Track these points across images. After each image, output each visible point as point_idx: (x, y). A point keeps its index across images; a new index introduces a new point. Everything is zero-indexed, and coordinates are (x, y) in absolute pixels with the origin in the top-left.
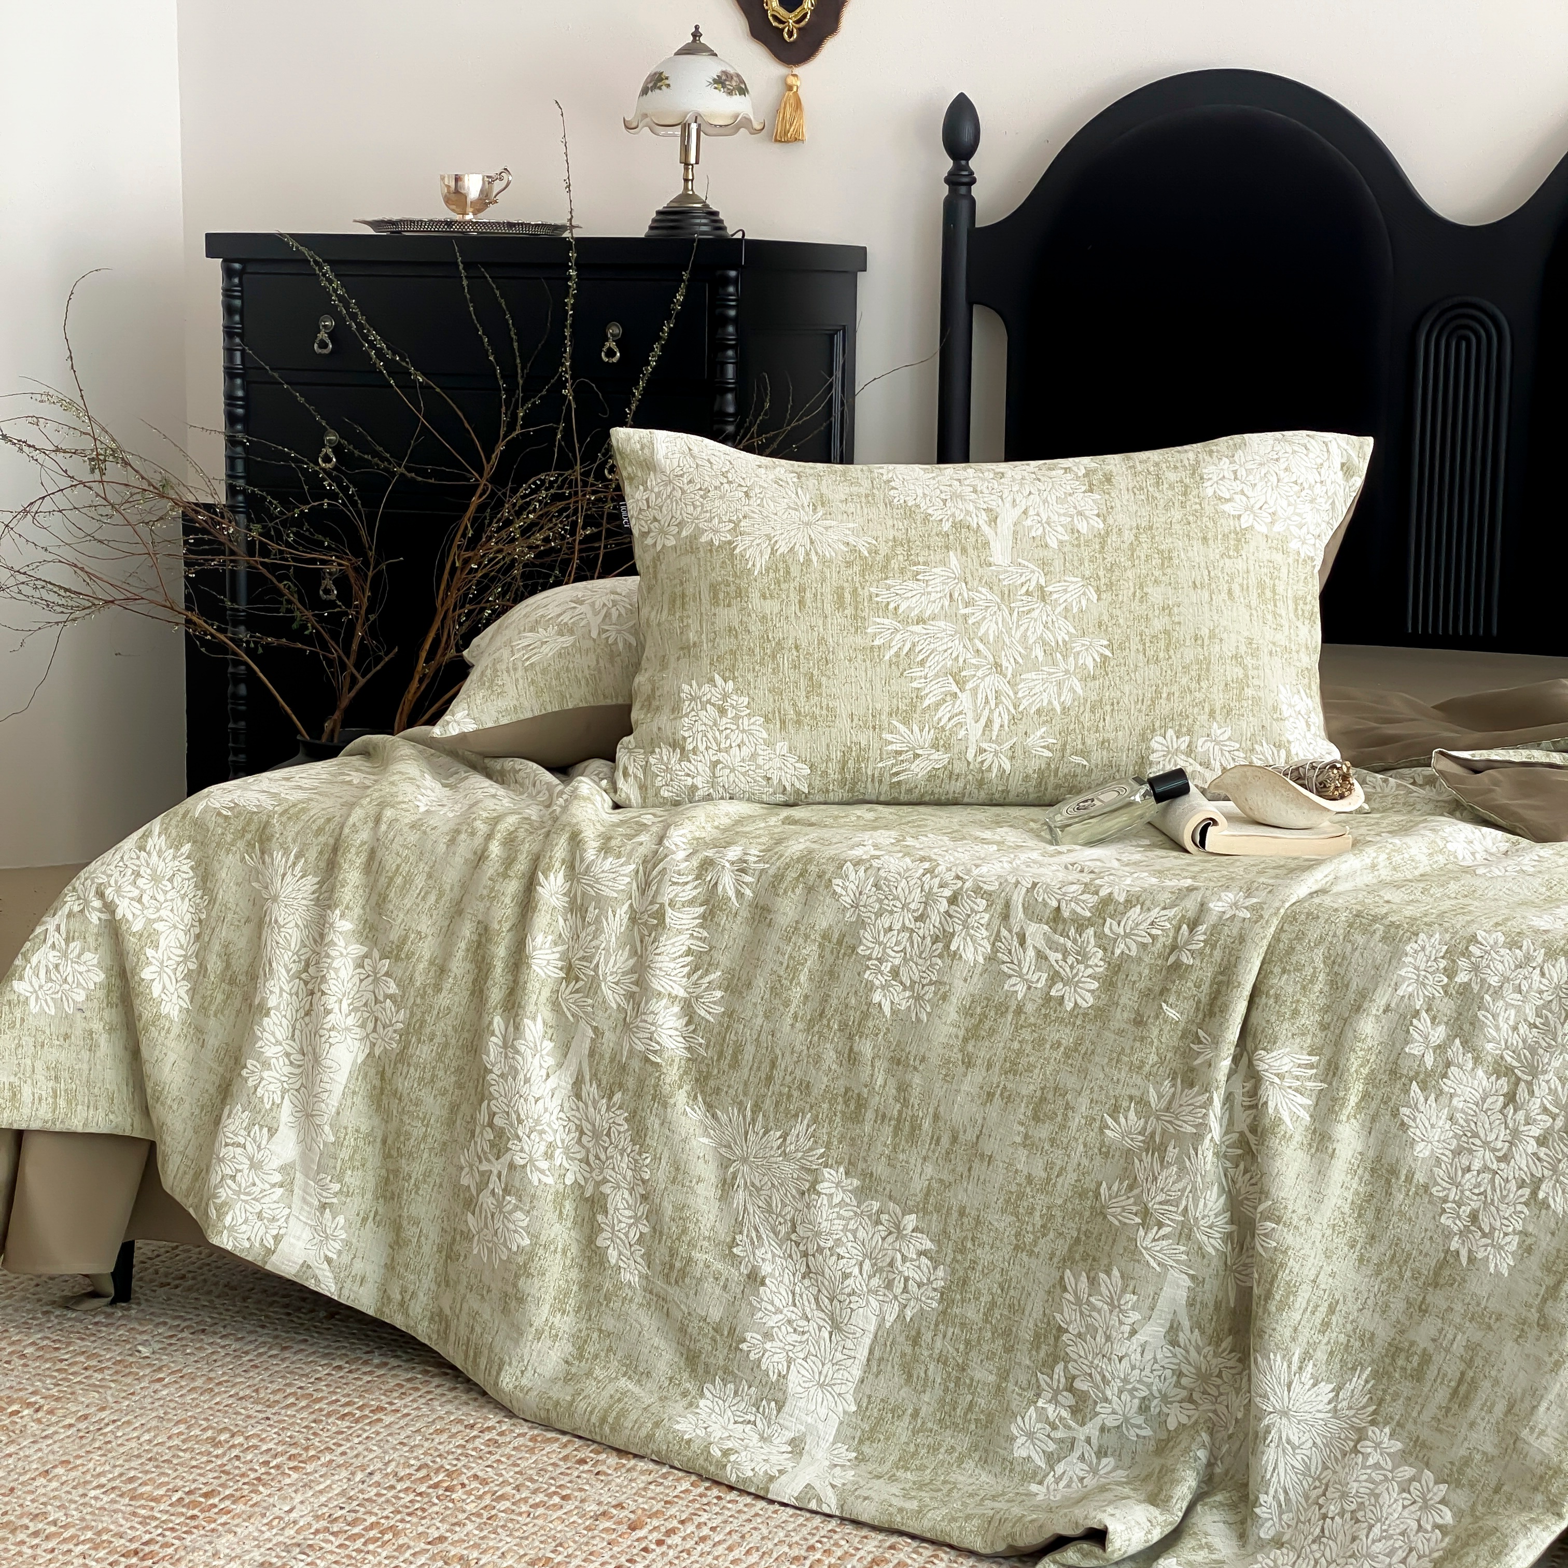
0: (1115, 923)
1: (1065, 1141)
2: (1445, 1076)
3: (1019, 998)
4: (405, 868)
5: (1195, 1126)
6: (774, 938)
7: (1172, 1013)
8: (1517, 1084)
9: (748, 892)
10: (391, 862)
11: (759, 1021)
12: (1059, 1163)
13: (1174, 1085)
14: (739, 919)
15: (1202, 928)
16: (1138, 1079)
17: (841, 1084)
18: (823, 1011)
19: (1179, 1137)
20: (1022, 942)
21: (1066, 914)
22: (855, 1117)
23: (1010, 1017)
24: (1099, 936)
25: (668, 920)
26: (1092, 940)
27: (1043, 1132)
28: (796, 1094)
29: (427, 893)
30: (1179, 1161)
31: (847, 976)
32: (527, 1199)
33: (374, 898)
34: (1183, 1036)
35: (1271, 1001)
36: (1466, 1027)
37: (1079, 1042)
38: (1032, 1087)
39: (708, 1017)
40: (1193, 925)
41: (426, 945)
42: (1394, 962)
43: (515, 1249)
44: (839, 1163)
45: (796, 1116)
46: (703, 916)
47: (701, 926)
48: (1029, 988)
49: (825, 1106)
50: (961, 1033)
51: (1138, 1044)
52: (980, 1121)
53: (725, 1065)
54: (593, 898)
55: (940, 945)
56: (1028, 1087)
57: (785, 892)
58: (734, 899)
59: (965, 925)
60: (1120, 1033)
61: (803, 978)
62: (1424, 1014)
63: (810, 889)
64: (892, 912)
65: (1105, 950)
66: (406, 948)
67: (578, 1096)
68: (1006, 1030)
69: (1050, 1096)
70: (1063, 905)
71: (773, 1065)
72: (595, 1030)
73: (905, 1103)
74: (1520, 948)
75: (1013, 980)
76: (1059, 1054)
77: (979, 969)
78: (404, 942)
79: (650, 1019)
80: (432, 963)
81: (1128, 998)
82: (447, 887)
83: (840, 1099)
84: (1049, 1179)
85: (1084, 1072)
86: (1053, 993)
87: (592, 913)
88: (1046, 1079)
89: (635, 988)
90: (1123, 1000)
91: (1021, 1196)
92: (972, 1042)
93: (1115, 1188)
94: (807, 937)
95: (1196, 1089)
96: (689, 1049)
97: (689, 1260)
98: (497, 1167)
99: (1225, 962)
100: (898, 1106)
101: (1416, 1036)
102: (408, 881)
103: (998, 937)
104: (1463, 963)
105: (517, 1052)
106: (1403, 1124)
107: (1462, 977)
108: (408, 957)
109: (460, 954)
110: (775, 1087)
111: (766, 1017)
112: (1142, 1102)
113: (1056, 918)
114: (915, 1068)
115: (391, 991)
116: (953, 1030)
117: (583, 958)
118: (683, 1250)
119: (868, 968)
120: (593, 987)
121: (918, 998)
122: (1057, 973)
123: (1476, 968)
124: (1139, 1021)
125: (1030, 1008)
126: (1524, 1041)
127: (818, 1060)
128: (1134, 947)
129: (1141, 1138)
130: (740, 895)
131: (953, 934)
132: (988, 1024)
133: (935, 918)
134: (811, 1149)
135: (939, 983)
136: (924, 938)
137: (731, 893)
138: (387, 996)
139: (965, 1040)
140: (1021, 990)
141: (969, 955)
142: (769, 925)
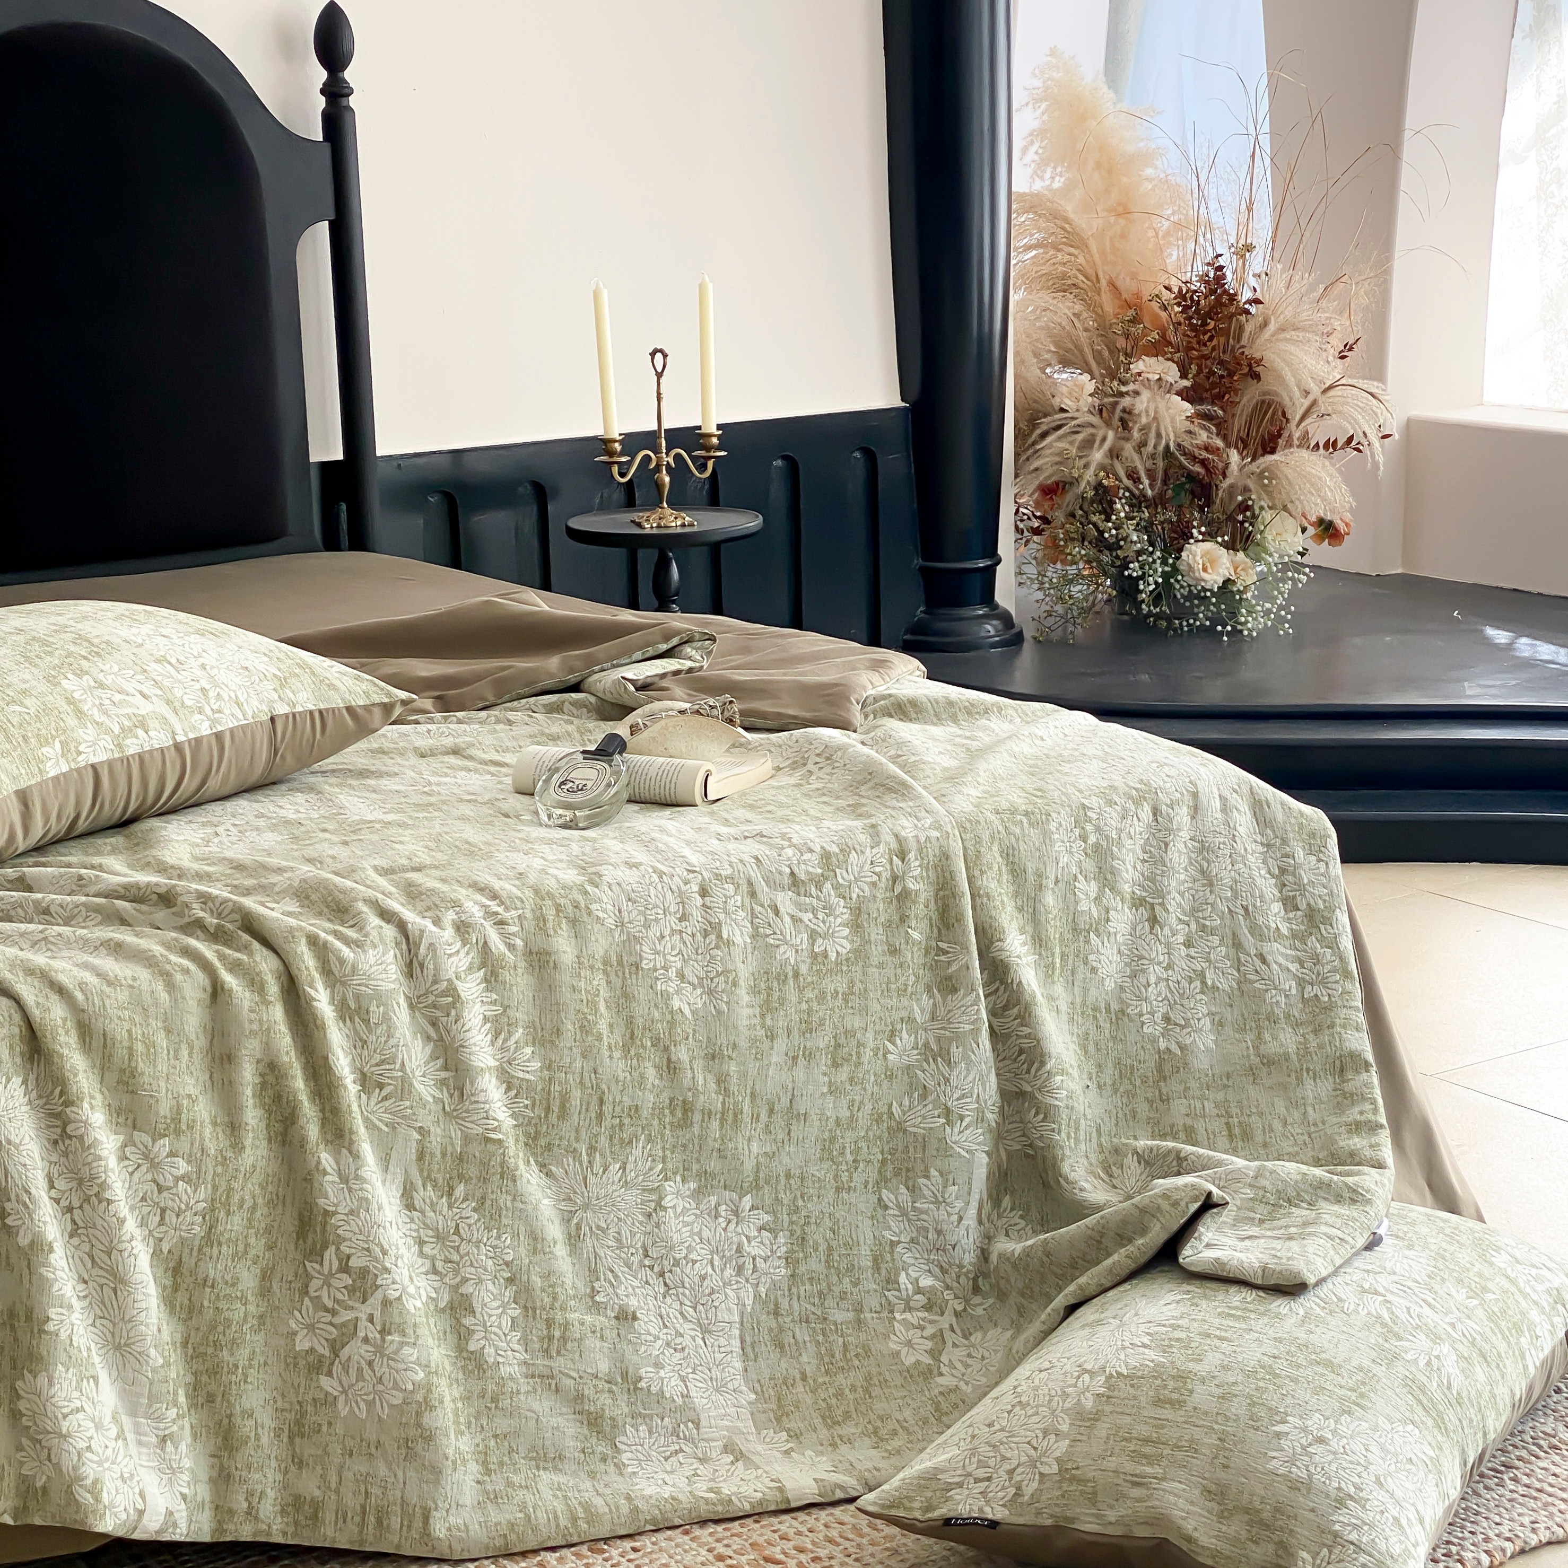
0: (844, 872)
1: (861, 1075)
2: (1108, 920)
3: (792, 962)
4: (137, 1032)
5: (973, 1023)
6: (565, 978)
7: (916, 935)
8: (1153, 909)
9: (519, 943)
10: (119, 1031)
11: (578, 1064)
12: (857, 1098)
13: (931, 996)
14: (520, 971)
15: (911, 856)
16: (905, 1002)
17: (665, 1096)
18: (633, 1034)
19: (958, 1037)
20: (777, 912)
21: (802, 876)
22: (685, 1123)
23: (791, 982)
24: (836, 887)
25: (462, 994)
26: (832, 893)
27: (843, 1075)
28: (626, 1121)
29: (176, 1051)
30: (965, 1057)
31: (641, 992)
32: (409, 1331)
33: (111, 1078)
34: (927, 952)
35: (985, 900)
36: (1109, 876)
37: (851, 984)
38: (826, 1038)
39: (528, 1076)
40: (902, 855)
41: (201, 1105)
42: (1047, 841)
43: (410, 1387)
44: (675, 1174)
45: (630, 1142)
46: (486, 980)
47: (487, 990)
48: (797, 951)
49: (656, 1122)
50: (758, 1010)
51: (899, 971)
52: (790, 1086)
53: (553, 1119)
54: (372, 999)
55: (713, 937)
56: (823, 1040)
57: (555, 932)
58: (507, 952)
59: (727, 913)
60: (881, 966)
61: (602, 1007)
62: (1080, 877)
63: (574, 922)
64: (657, 920)
65: (844, 898)
66: (184, 1117)
67: (410, 1207)
68: (792, 994)
69: (842, 1041)
70: (796, 870)
71: (601, 1102)
72: (420, 1130)
73: (727, 1093)
74: (1116, 803)
75: (782, 949)
76: (839, 1002)
77: (749, 950)
78: (178, 1110)
79: (481, 1098)
80: (214, 1124)
81: (876, 934)
82: (193, 1037)
83: (667, 1111)
84: (852, 1116)
85: (864, 1011)
86: (816, 950)
87: (376, 1012)
88: (836, 1027)
89: (444, 1074)
90: (873, 937)
91: (832, 1140)
92: (769, 1017)
93: (906, 1102)
94: (592, 967)
95: (962, 992)
96: (514, 1116)
97: (566, 1325)
98: (362, 1312)
99: (941, 880)
100: (721, 1098)
101: (1081, 896)
102: (150, 1045)
103: (753, 915)
104: (1089, 827)
105: (364, 1181)
106: (1093, 968)
107: (1092, 839)
108: (190, 1127)
109: (251, 1102)
110: (608, 1122)
111: (584, 1057)
112: (910, 1020)
113: (795, 882)
114: (730, 1058)
115: (182, 1172)
116: (750, 1011)
117: (382, 1062)
118: (559, 1317)
119: (657, 979)
120: (405, 1088)
121: (710, 992)
122: (813, 931)
123: (1098, 829)
124: (894, 951)
125: (804, 969)
126: (1143, 875)
127: (641, 1081)
128: (866, 888)
129: (916, 1052)
130: (511, 947)
131: (720, 924)
132: (776, 995)
133: (696, 914)
134: (651, 1169)
135: (726, 972)
136: (693, 935)
137: (502, 948)
138: (177, 1179)
139: (763, 1016)
140: (791, 955)
141: (738, 939)
142: (555, 967)
